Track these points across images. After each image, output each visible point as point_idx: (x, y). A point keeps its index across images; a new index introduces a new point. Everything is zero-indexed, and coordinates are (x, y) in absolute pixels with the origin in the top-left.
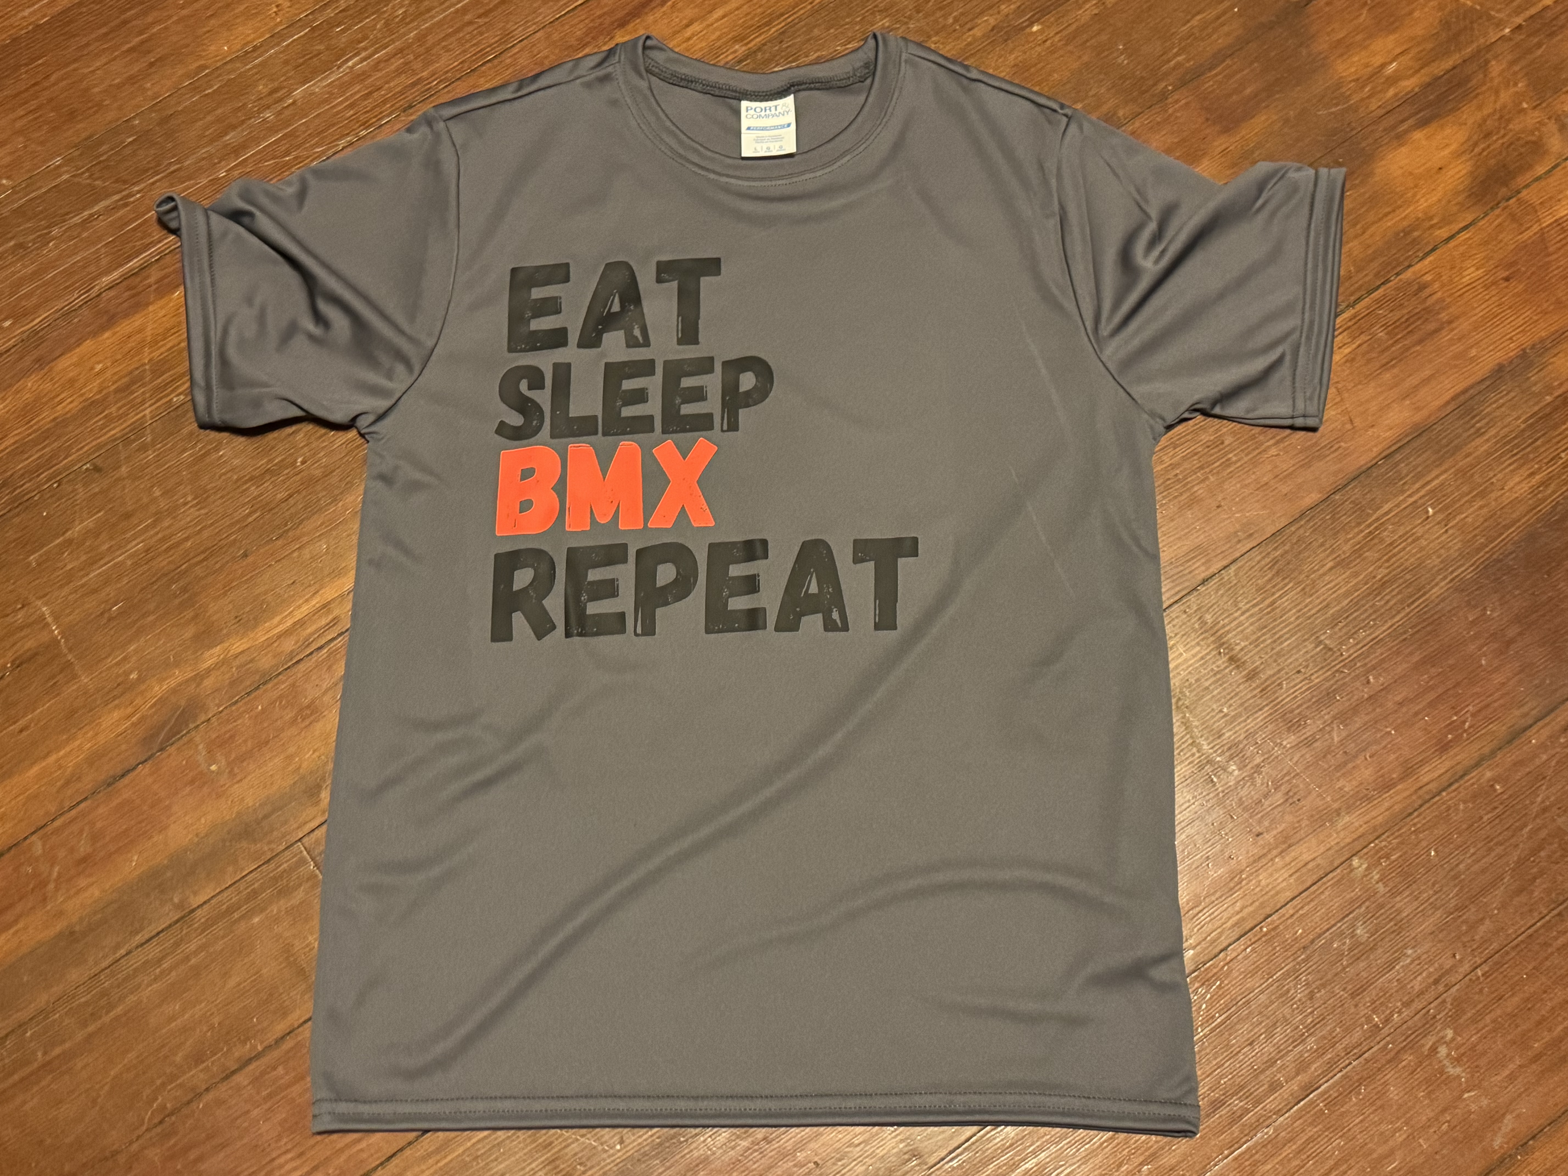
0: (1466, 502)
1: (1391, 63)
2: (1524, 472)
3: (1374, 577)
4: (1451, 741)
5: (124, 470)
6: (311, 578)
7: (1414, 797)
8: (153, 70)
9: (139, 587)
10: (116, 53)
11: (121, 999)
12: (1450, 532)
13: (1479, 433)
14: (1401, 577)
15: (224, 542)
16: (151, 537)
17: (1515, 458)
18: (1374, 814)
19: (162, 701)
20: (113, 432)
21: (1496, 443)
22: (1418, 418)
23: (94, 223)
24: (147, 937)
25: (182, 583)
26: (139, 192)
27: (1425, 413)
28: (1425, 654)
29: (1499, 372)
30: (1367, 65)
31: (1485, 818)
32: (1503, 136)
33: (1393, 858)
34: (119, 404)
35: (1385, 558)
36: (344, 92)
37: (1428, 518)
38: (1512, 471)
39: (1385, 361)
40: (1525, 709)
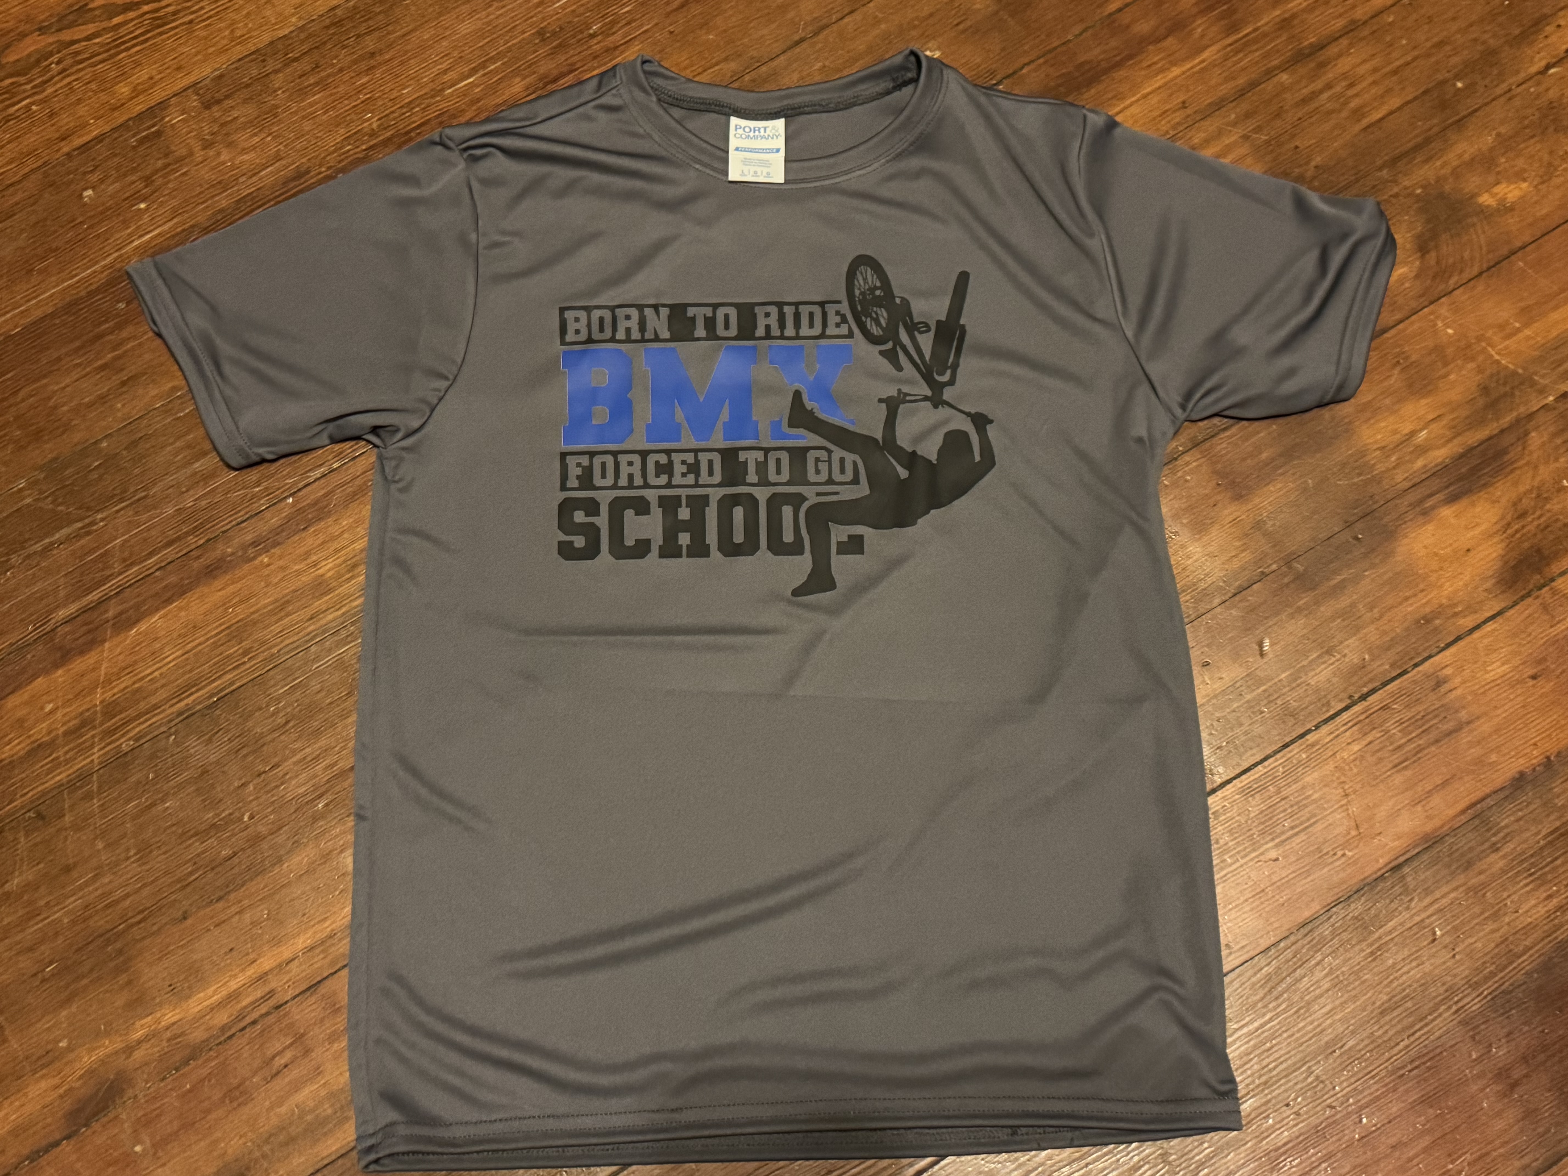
1: (1421, 430)
3: (1374, 1003)
5: (68, 818)
8: (124, 389)
9: (75, 947)
10: (88, 369)
12: (1457, 957)
13: (1495, 848)
15: (164, 902)
16: (90, 893)
17: (1531, 878)
19: (91, 1072)
20: (58, 778)
21: (1513, 860)
22: (1429, 827)
23: (55, 552)
25: (118, 945)
27: (1436, 822)
29: (1520, 781)
30: (1395, 432)
34: (67, 748)
35: (1385, 982)
37: (1434, 940)
38: (1528, 892)
39: (1397, 761)
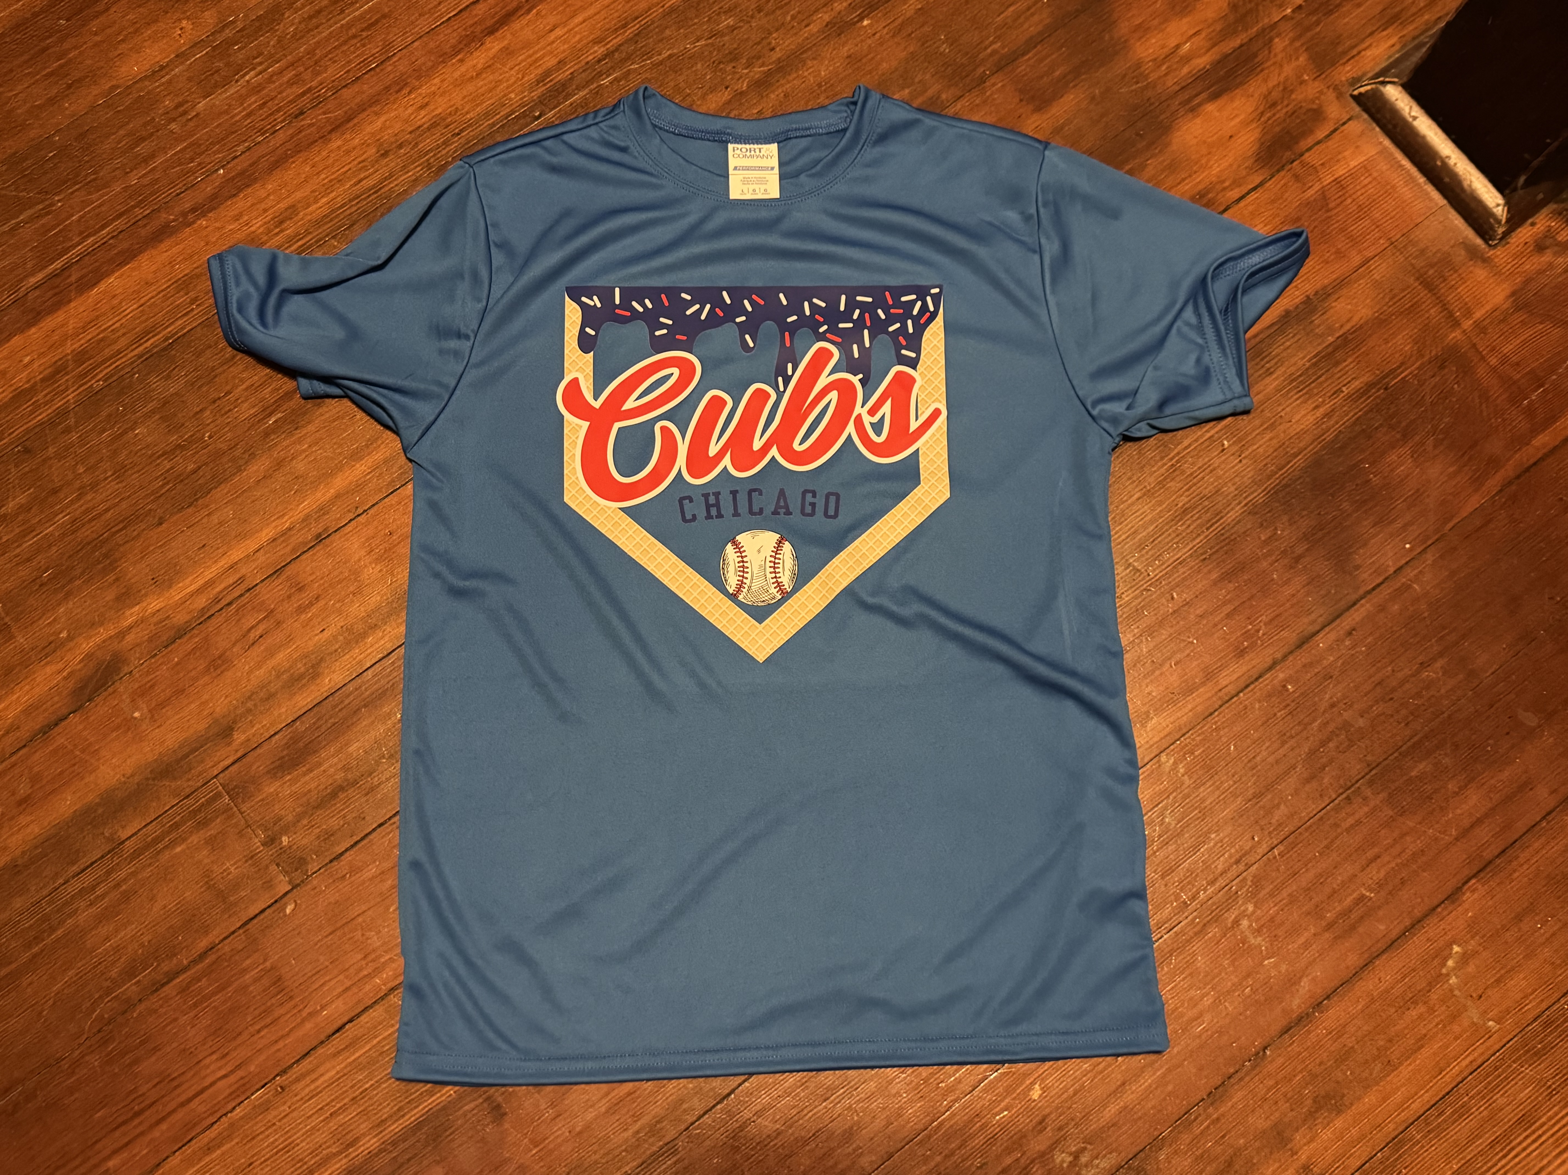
0: (1258, 434)
2: (1310, 405)
4: (1246, 648)
6: (219, 541)
7: (1214, 699)
11: (62, 922)
14: (1201, 504)
18: (1179, 714)
24: (82, 867)
26: (59, 201)
28: (1223, 570)
31: (1279, 714)
32: (1287, 105)
33: (1197, 753)
36: (242, 104)
40: (1313, 616)
